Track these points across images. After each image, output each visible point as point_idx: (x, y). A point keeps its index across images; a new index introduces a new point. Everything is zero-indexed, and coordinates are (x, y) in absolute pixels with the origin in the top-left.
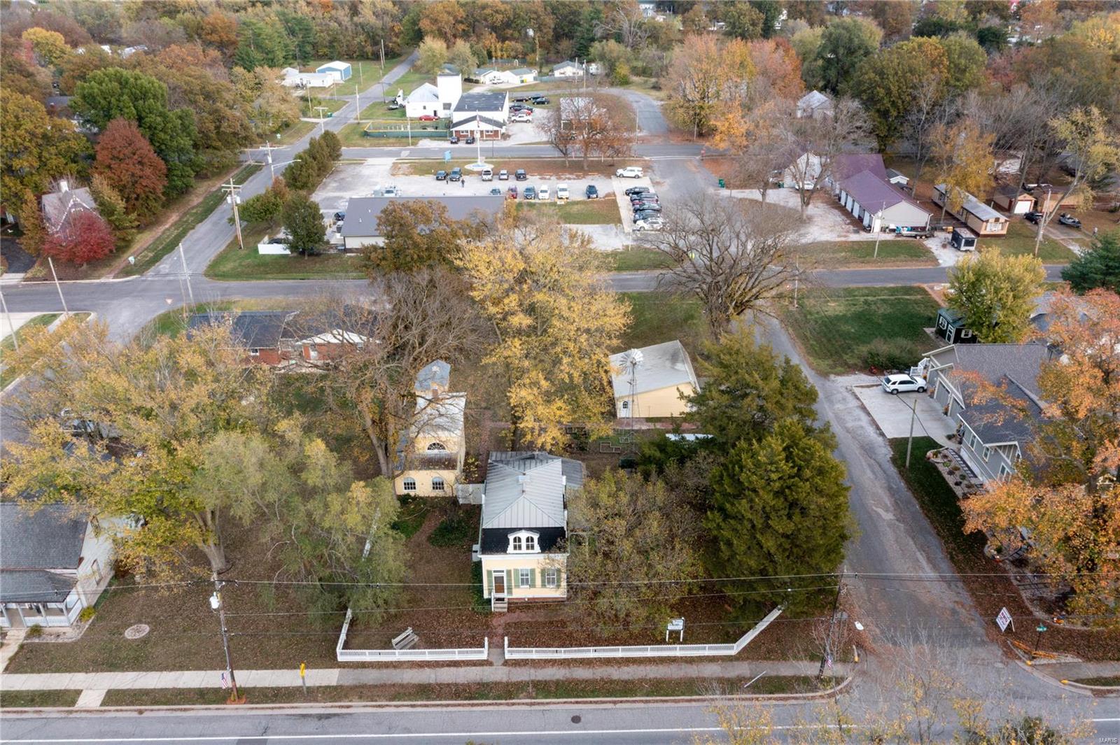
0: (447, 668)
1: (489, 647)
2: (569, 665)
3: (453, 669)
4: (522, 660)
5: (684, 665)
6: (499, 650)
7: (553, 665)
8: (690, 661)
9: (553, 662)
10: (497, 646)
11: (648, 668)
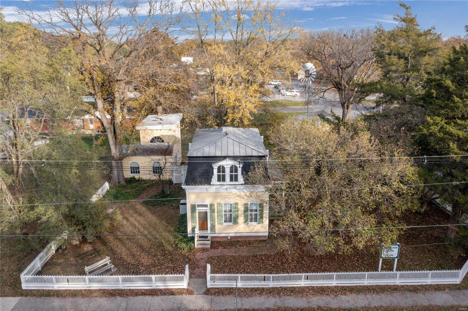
0: (141, 297)
1: (190, 277)
2: (279, 294)
3: (148, 298)
4: (226, 289)
5: (408, 294)
6: (201, 280)
7: (261, 294)
8: (414, 289)
9: (261, 291)
10: (199, 277)
11: (369, 296)
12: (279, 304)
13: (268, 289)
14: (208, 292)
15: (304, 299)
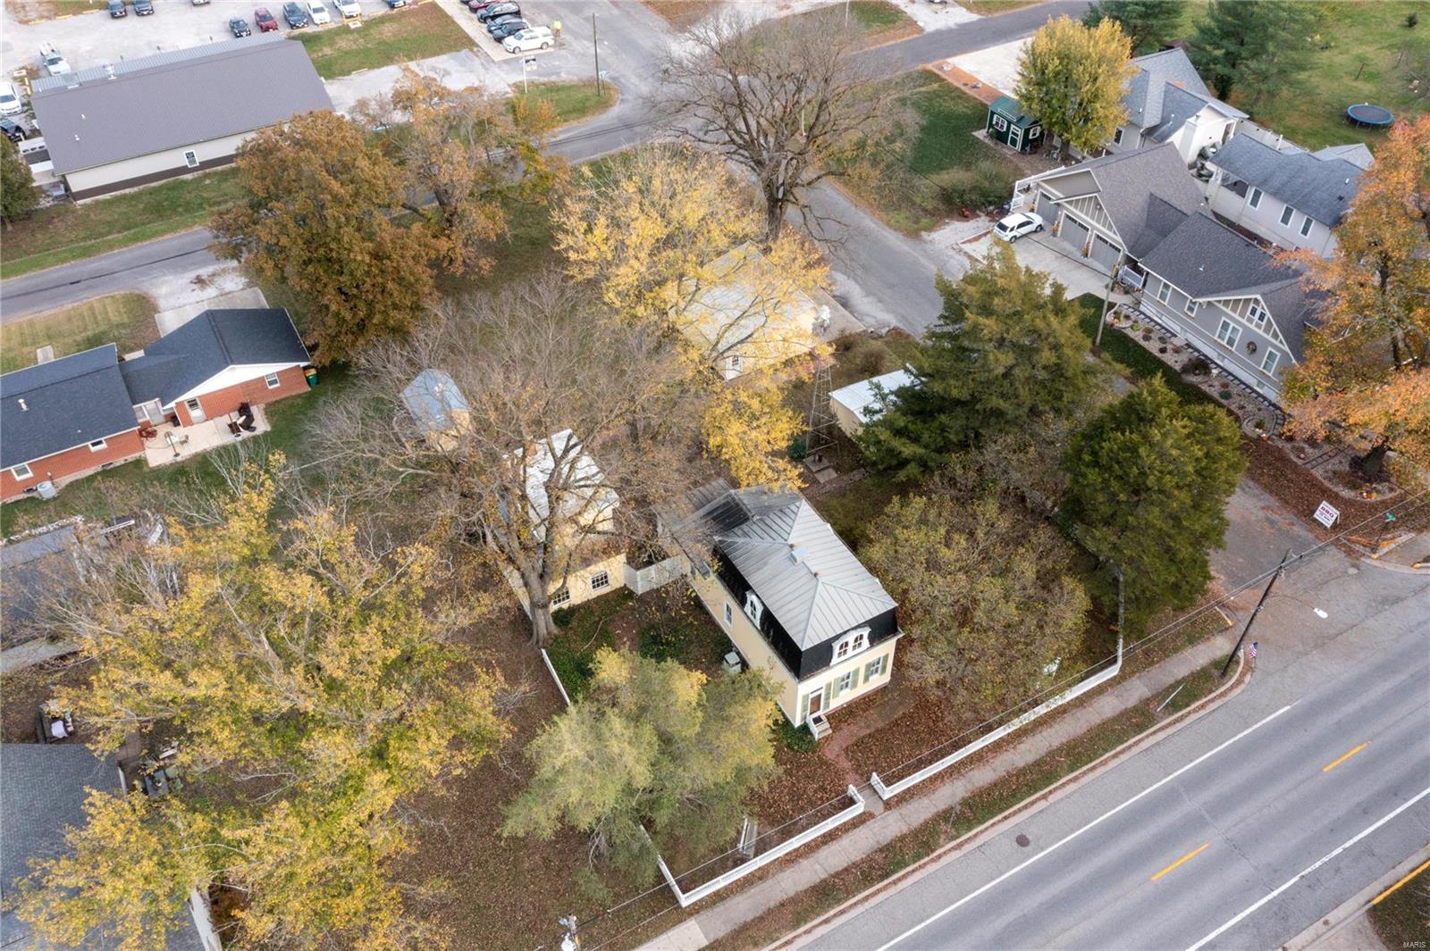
0: (825, 848)
2: (960, 773)
3: (834, 847)
4: (904, 792)
6: (873, 793)
7: (943, 780)
9: (940, 778)
10: (861, 787)
12: (970, 787)
13: (945, 771)
14: (888, 805)
15: (988, 767)
